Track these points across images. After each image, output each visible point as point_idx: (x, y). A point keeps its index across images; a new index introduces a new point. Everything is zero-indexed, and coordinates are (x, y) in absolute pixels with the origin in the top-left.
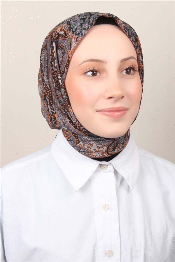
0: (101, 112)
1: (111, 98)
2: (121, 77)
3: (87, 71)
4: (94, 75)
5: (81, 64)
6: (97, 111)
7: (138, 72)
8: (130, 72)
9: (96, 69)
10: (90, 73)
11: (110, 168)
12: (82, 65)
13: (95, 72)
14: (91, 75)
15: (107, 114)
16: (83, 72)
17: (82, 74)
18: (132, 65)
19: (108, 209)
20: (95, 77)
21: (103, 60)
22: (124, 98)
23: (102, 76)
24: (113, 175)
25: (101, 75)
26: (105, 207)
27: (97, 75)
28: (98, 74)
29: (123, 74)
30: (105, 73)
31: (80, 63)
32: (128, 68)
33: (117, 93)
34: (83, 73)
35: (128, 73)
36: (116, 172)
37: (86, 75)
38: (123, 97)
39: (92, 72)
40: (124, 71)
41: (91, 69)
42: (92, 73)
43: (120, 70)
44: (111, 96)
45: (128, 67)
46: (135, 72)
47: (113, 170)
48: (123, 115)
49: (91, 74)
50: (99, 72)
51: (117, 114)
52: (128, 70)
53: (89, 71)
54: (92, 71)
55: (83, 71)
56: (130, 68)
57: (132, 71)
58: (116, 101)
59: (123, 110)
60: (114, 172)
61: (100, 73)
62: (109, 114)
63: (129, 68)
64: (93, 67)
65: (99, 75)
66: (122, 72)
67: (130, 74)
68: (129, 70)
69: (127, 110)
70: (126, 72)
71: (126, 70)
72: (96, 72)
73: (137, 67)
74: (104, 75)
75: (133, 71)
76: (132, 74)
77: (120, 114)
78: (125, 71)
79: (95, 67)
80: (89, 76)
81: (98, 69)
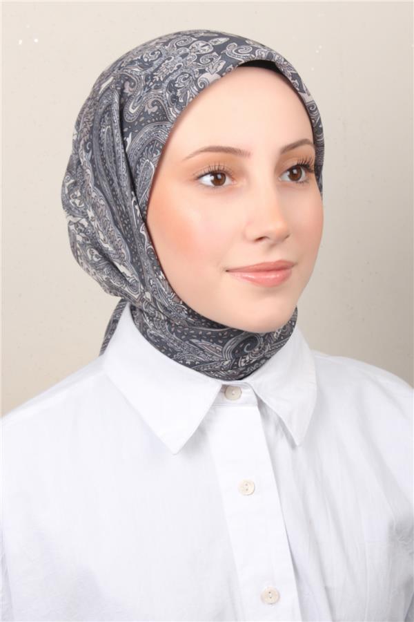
0: (236, 274)
1: (261, 239)
2: (281, 187)
3: (203, 173)
4: (217, 182)
6: (227, 271)
8: (299, 175)
9: (225, 168)
10: (208, 180)
11: (248, 394)
12: (190, 159)
13: (219, 176)
14: (211, 184)
15: (250, 277)
16: (194, 174)
17: (191, 180)
18: (305, 159)
19: (252, 493)
21: (241, 149)
22: (287, 240)
23: (237, 186)
25: (235, 183)
27: (225, 184)
28: (228, 181)
29: (283, 181)
30: (245, 180)
31: (187, 155)
34: (193, 177)
35: (294, 177)
39: (212, 175)
40: (285, 172)
41: (213, 169)
42: (212, 178)
43: (278, 170)
44: (262, 236)
45: (295, 163)
48: (284, 279)
49: (212, 181)
50: (230, 176)
51: (271, 276)
52: (295, 171)
53: (206, 174)
54: (213, 173)
55: (194, 172)
56: (301, 165)
57: (304, 173)
58: (272, 246)
61: (233, 179)
62: (253, 277)
63: (296, 166)
64: (217, 164)
65: (230, 185)
66: (281, 175)
67: (299, 179)
68: (298, 171)
69: (293, 266)
70: (289, 176)
71: (291, 170)
72: (223, 175)
74: (241, 183)
75: (306, 172)
77: (278, 276)
78: (288, 173)
79: (221, 164)
80: (208, 186)
81: (228, 170)
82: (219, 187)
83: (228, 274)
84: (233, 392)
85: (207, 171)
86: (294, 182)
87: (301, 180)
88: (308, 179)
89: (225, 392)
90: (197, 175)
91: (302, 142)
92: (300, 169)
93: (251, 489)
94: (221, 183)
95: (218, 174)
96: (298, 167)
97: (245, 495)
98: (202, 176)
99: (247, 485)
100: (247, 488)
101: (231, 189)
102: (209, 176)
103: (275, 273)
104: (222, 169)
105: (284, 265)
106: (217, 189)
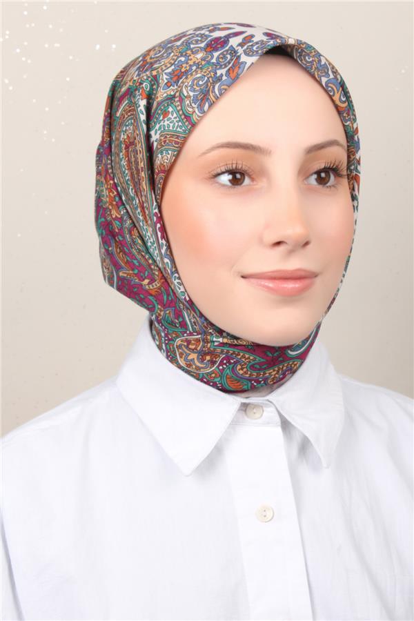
0: (253, 280)
1: (278, 243)
2: (306, 191)
3: (219, 171)
4: (235, 182)
5: (204, 153)
6: (243, 277)
7: (345, 181)
8: (327, 178)
9: (243, 167)
10: (226, 178)
11: (270, 413)
12: (209, 155)
13: (238, 176)
14: (229, 184)
15: (266, 284)
16: (209, 173)
17: (206, 179)
18: (333, 162)
20: (238, 188)
21: (261, 146)
22: (309, 247)
23: (257, 186)
24: (279, 430)
25: (255, 183)
26: (264, 514)
27: (244, 184)
28: (247, 181)
29: (308, 184)
30: (265, 180)
31: (204, 150)
32: (323, 169)
33: (293, 231)
34: (208, 175)
35: (322, 181)
36: (285, 425)
37: (217, 183)
38: (307, 244)
39: (230, 174)
40: (312, 175)
41: (230, 167)
42: (230, 177)
43: (303, 173)
44: (279, 240)
45: (323, 166)
46: (340, 179)
47: (278, 419)
49: (230, 181)
50: (250, 176)
51: (290, 285)
52: (323, 175)
53: (223, 173)
54: (232, 172)
55: (209, 170)
56: (329, 168)
57: (332, 177)
58: (291, 252)
59: (305, 277)
60: (280, 424)
61: (252, 179)
62: (271, 284)
63: (325, 168)
64: (234, 162)
65: (250, 185)
66: (308, 177)
67: (327, 183)
68: (326, 175)
69: (316, 276)
70: (316, 180)
71: (318, 173)
72: (243, 174)
73: (346, 167)
74: (262, 184)
75: (335, 177)
76: (333, 186)
77: (297, 285)
78: (315, 176)
79: (239, 162)
80: (224, 186)
81: (246, 168)
82: (236, 187)
83: (242, 280)
84: (255, 411)
85: (223, 170)
86: (321, 186)
87: (328, 184)
88: (336, 184)
89: (245, 411)
90: (215, 172)
91: (333, 143)
92: (328, 172)
93: (269, 515)
94: (239, 183)
95: (237, 173)
96: (327, 170)
97: (263, 522)
98: (219, 175)
99: (265, 511)
101: (250, 190)
102: (226, 175)
103: (293, 282)
104: (240, 167)
105: (303, 274)
106: (236, 189)
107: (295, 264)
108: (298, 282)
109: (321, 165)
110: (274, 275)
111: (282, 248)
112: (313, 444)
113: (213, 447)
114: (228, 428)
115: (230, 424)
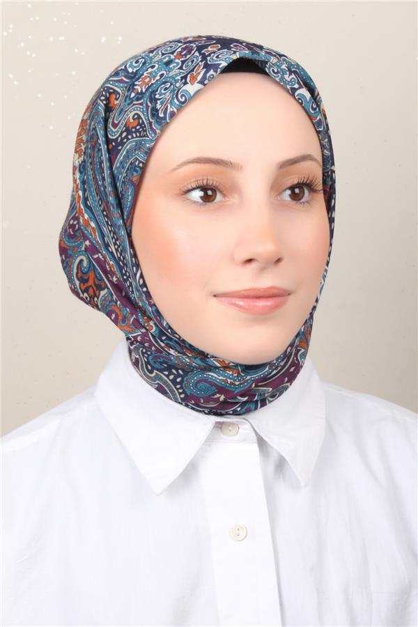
0: (223, 299)
1: (250, 261)
2: (277, 207)
3: (190, 187)
4: (207, 199)
5: (174, 169)
6: (215, 296)
7: (320, 198)
8: (301, 194)
9: (215, 183)
10: (197, 194)
11: (245, 430)
12: (179, 170)
13: (210, 193)
14: (200, 200)
15: (237, 302)
16: (180, 189)
17: (177, 195)
18: (306, 177)
19: (244, 539)
20: (210, 205)
21: (233, 161)
22: (282, 264)
23: (229, 203)
25: (227, 199)
26: (238, 532)
27: (216, 201)
28: (219, 197)
29: (282, 200)
30: (236, 196)
31: (174, 166)
32: (296, 185)
33: (265, 248)
34: (178, 192)
35: (296, 197)
36: (261, 442)
37: (188, 199)
38: (279, 260)
39: (202, 190)
40: (285, 190)
41: (200, 183)
42: (202, 194)
43: (276, 188)
44: (249, 258)
45: (296, 182)
46: (315, 195)
47: (253, 436)
49: (201, 197)
50: (221, 192)
52: (297, 191)
53: (194, 189)
54: (204, 189)
55: (181, 186)
56: (303, 183)
57: (306, 193)
58: (263, 269)
59: (277, 295)
60: (256, 441)
61: (224, 195)
63: (298, 183)
64: (205, 178)
65: (221, 202)
66: (281, 193)
67: (302, 197)
68: (300, 191)
69: (289, 294)
70: (290, 195)
71: (292, 188)
72: (214, 191)
73: (321, 182)
74: (233, 199)
75: (309, 192)
76: (307, 202)
77: (269, 304)
78: (289, 192)
79: (210, 178)
80: (195, 202)
81: (218, 184)
82: (208, 203)
83: (215, 299)
84: (230, 428)
85: (194, 186)
86: (294, 202)
87: (303, 200)
88: (310, 200)
89: (221, 428)
90: (186, 188)
91: (306, 158)
92: (302, 188)
93: (243, 533)
94: (212, 199)
95: (209, 189)
96: (300, 185)
97: (236, 540)
98: (189, 191)
99: (238, 530)
100: (240, 533)
101: (222, 206)
102: (197, 191)
103: (264, 300)
104: (211, 183)
105: (276, 291)
106: (207, 207)
107: (268, 281)
108: (270, 299)
109: (294, 180)
110: (246, 293)
111: (253, 266)
112: (290, 463)
113: (187, 463)
114: (203, 444)
115: (206, 441)
